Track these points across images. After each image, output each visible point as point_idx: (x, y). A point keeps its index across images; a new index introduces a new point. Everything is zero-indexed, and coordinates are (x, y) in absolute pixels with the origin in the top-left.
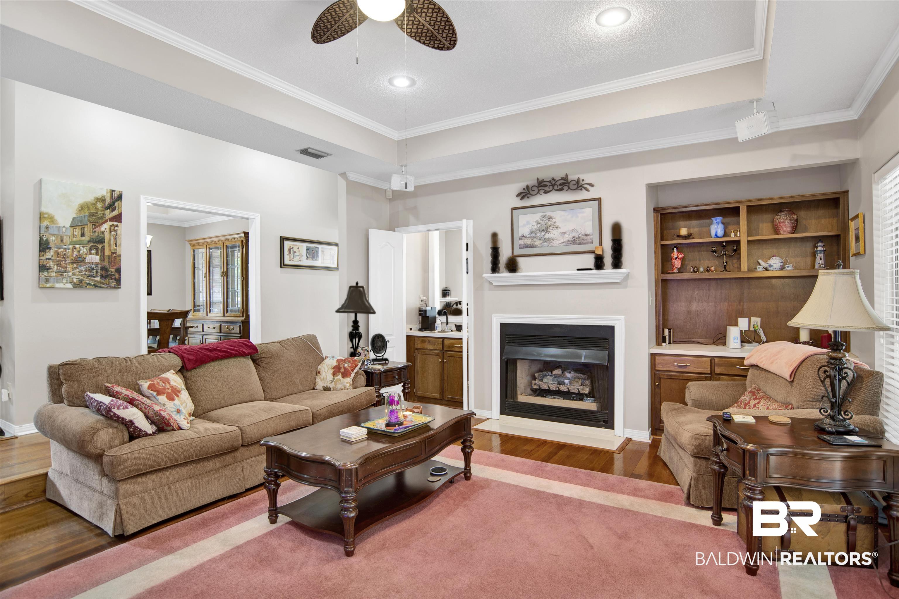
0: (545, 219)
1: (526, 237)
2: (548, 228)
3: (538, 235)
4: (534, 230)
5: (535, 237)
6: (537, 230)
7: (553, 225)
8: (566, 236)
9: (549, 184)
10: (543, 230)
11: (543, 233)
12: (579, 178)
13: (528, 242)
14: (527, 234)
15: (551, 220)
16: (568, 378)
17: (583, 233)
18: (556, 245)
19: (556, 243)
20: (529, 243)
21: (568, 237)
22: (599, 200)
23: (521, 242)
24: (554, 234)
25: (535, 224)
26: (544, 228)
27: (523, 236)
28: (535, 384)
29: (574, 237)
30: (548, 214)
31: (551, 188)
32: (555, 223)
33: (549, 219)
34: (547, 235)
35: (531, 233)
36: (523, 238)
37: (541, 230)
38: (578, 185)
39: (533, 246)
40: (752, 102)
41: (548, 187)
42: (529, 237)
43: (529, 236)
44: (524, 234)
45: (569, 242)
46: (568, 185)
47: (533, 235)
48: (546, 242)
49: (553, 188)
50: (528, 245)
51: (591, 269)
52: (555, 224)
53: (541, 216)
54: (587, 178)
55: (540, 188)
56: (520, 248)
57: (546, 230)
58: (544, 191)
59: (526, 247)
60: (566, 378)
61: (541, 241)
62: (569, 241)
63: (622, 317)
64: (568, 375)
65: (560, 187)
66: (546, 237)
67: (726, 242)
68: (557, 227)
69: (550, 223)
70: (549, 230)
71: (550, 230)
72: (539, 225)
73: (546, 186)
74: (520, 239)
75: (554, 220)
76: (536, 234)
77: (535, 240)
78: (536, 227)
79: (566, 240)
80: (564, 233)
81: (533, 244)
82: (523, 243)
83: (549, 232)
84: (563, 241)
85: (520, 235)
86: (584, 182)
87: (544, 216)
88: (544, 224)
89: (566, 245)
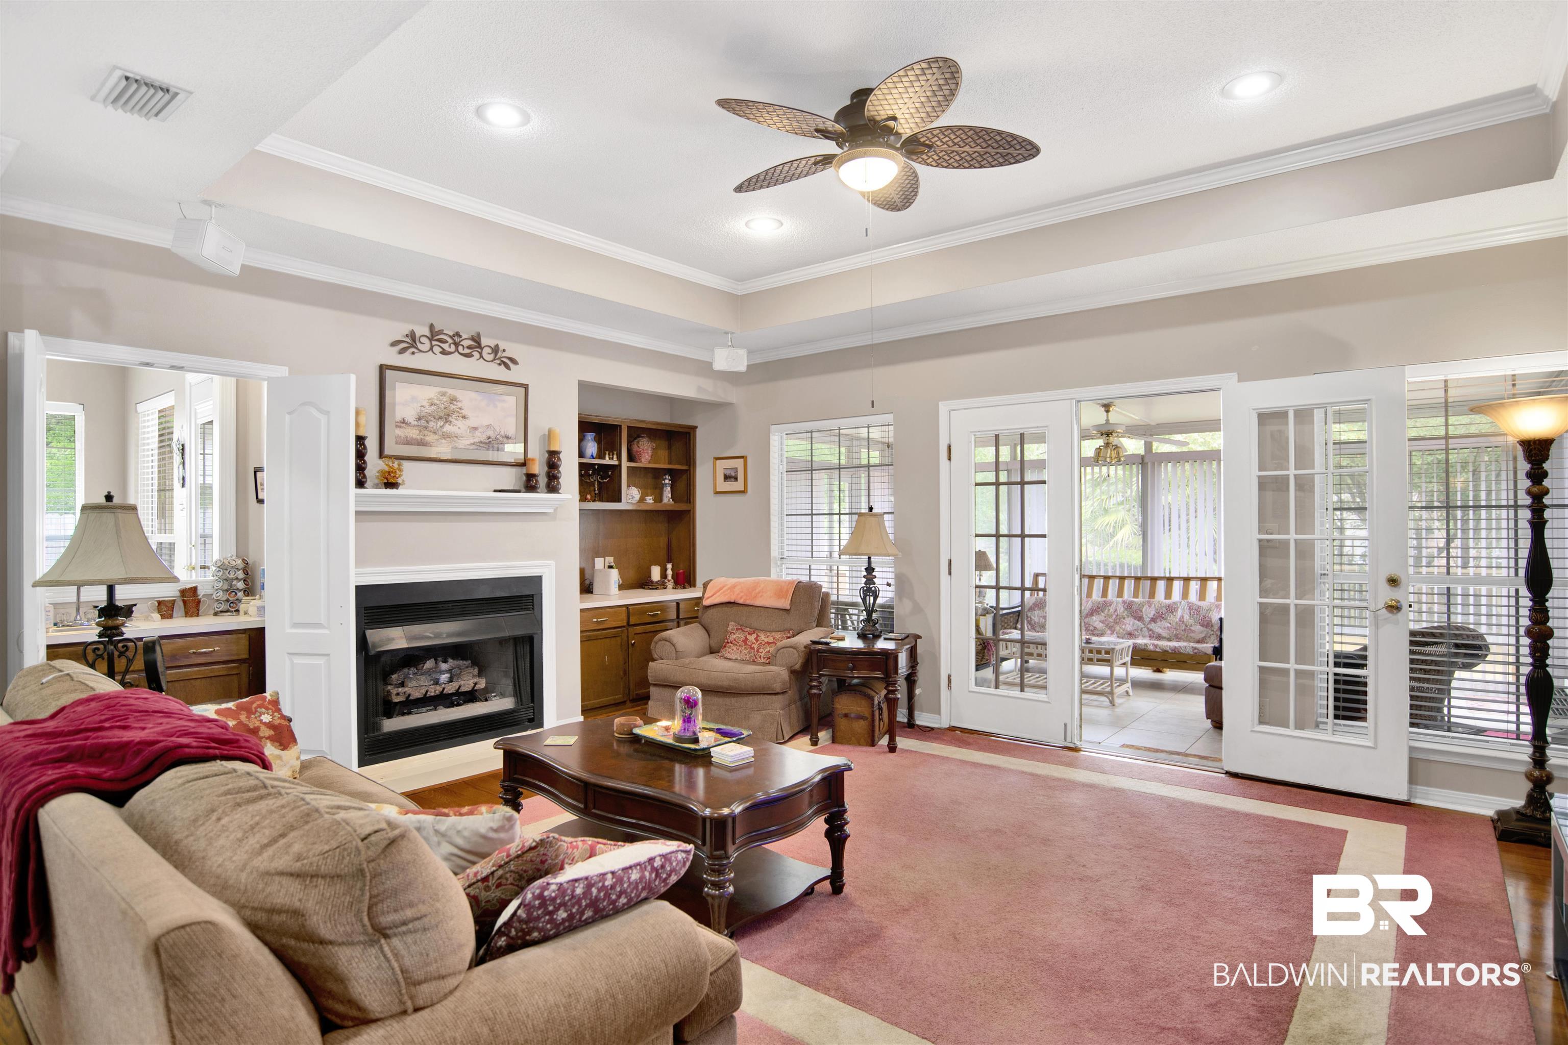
0: (445, 400)
1: (408, 424)
2: (448, 415)
3: (431, 424)
4: (423, 414)
5: (426, 428)
6: (431, 415)
7: (458, 412)
8: (478, 433)
9: (450, 341)
10: (441, 418)
11: (441, 423)
12: (497, 346)
13: (413, 433)
14: (411, 419)
15: (455, 403)
16: (443, 671)
17: (502, 433)
18: (461, 446)
19: (463, 443)
20: (414, 436)
21: (480, 436)
22: (526, 387)
23: (398, 432)
24: (457, 427)
25: (427, 405)
26: (443, 415)
27: (403, 422)
28: (398, 694)
29: (489, 438)
30: (451, 392)
31: (453, 348)
32: (461, 409)
33: (452, 400)
34: (448, 428)
35: (419, 419)
36: (404, 425)
37: (437, 417)
38: (496, 355)
39: (421, 443)
40: (727, 333)
41: (447, 344)
42: (414, 426)
43: (416, 423)
44: (406, 419)
45: (482, 445)
46: (479, 350)
47: (423, 422)
48: (445, 438)
49: (457, 350)
50: (412, 439)
51: (518, 491)
52: (461, 411)
53: (439, 393)
54: (511, 349)
55: (434, 343)
56: (396, 444)
57: (446, 418)
58: (441, 350)
59: (408, 442)
60: (442, 672)
61: (437, 437)
62: (481, 442)
63: (552, 563)
64: (444, 666)
65: (467, 351)
66: (445, 430)
67: (599, 465)
68: (464, 417)
69: (453, 407)
70: (450, 419)
71: (452, 420)
72: (433, 407)
73: (445, 342)
74: (397, 426)
75: (459, 405)
76: (428, 422)
77: (426, 432)
78: (429, 410)
79: (477, 440)
80: (475, 429)
81: (421, 439)
82: (402, 435)
83: (451, 422)
84: (472, 441)
85: (398, 418)
86: (504, 354)
87: (444, 394)
88: (443, 406)
89: (477, 449)
